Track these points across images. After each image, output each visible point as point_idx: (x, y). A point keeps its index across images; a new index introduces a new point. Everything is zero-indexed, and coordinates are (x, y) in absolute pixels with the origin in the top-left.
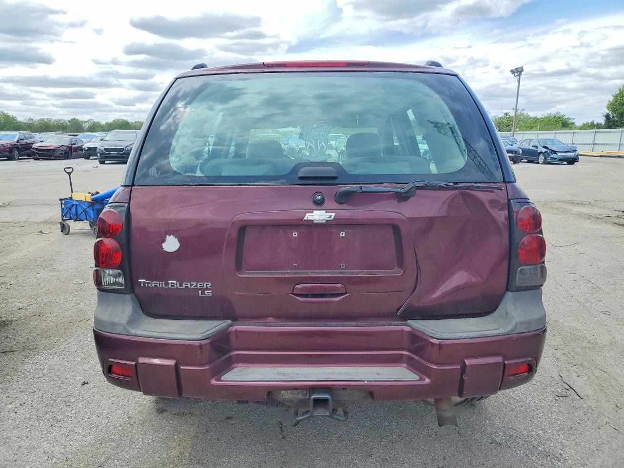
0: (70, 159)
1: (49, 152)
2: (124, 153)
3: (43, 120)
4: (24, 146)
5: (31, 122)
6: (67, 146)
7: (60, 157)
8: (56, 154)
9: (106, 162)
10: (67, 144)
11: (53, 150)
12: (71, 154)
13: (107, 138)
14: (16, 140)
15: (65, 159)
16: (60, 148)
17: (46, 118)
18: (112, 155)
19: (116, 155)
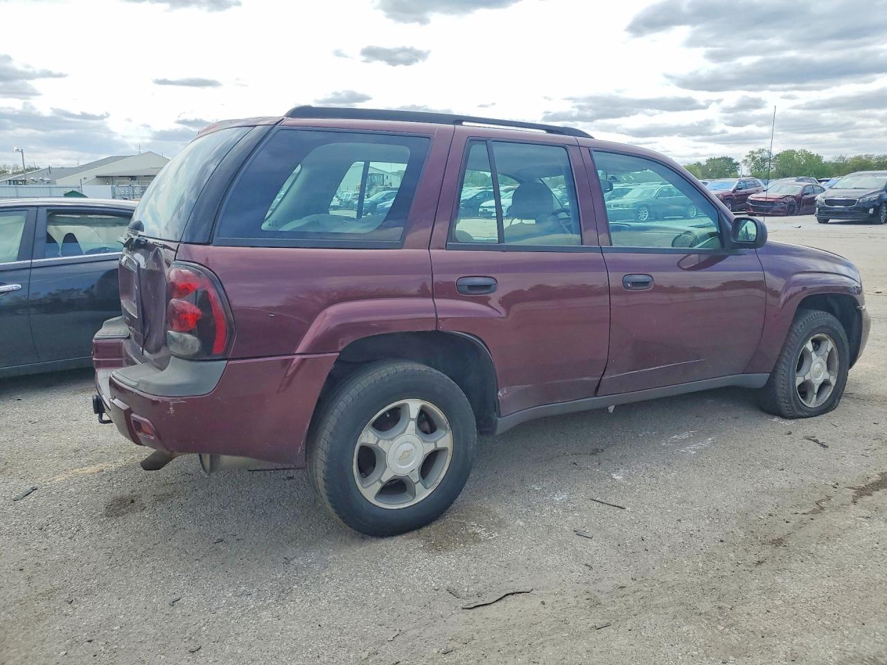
0: (796, 215)
1: (764, 204)
2: (855, 208)
3: (859, 158)
4: (740, 197)
5: (842, 162)
6: (793, 197)
7: (780, 212)
8: (776, 208)
9: (830, 221)
10: (794, 194)
11: (772, 203)
12: (799, 208)
13: (838, 185)
14: (731, 190)
15: (787, 215)
16: (782, 200)
17: (864, 154)
18: (835, 210)
19: (841, 211)
